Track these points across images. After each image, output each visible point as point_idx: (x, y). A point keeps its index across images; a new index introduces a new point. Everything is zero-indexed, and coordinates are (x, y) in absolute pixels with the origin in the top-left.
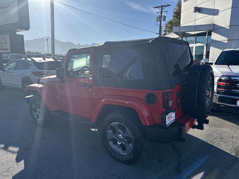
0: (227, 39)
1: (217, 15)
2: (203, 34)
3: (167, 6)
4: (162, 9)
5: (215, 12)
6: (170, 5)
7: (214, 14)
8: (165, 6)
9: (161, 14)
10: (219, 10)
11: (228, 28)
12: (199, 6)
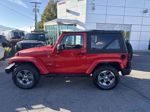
0: (85, 29)
1: (79, 16)
2: (72, 25)
3: (39, 3)
4: (36, 4)
5: (78, 14)
6: (41, 3)
7: (77, 15)
8: (38, 3)
9: (36, 7)
10: (79, 13)
11: (85, 23)
12: (68, 9)
